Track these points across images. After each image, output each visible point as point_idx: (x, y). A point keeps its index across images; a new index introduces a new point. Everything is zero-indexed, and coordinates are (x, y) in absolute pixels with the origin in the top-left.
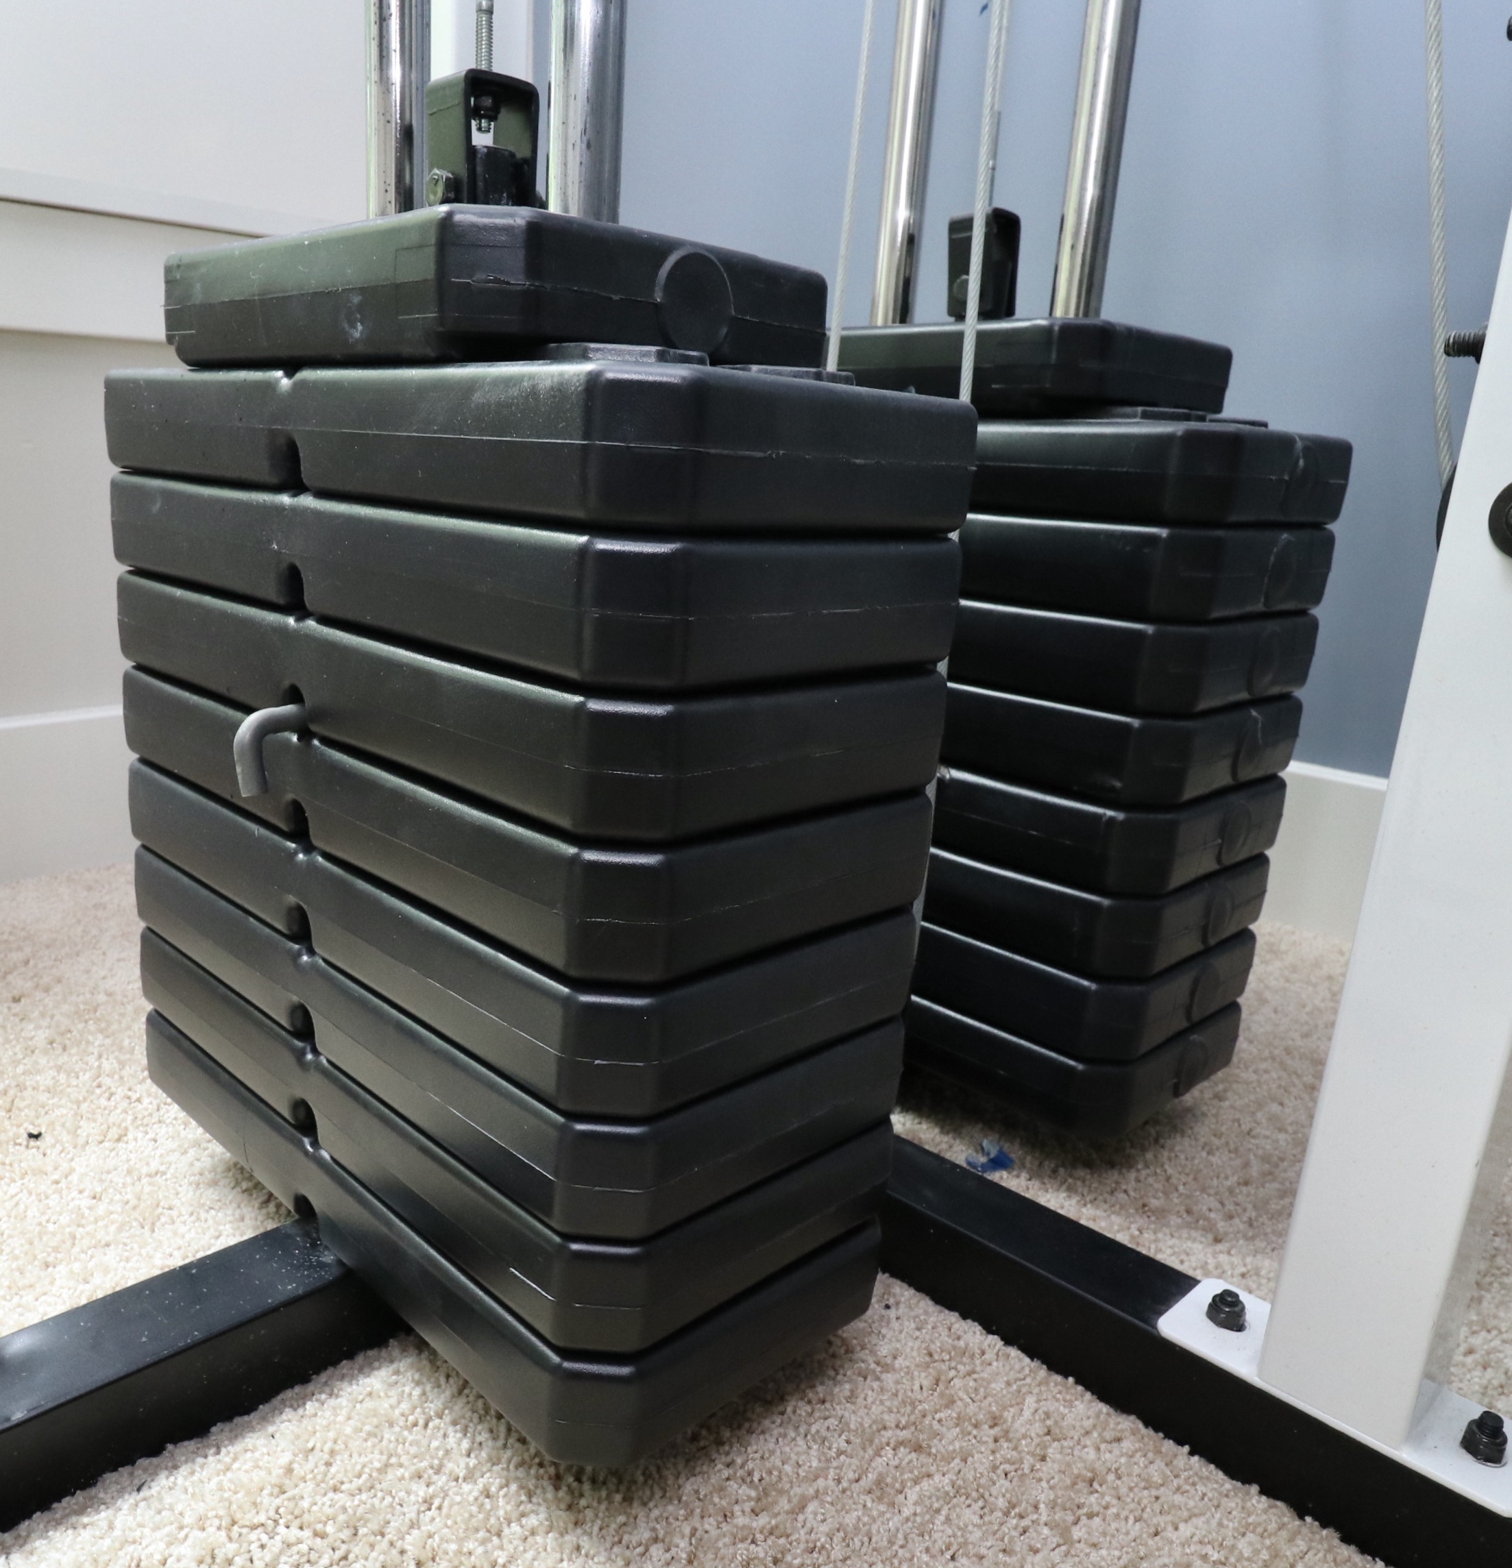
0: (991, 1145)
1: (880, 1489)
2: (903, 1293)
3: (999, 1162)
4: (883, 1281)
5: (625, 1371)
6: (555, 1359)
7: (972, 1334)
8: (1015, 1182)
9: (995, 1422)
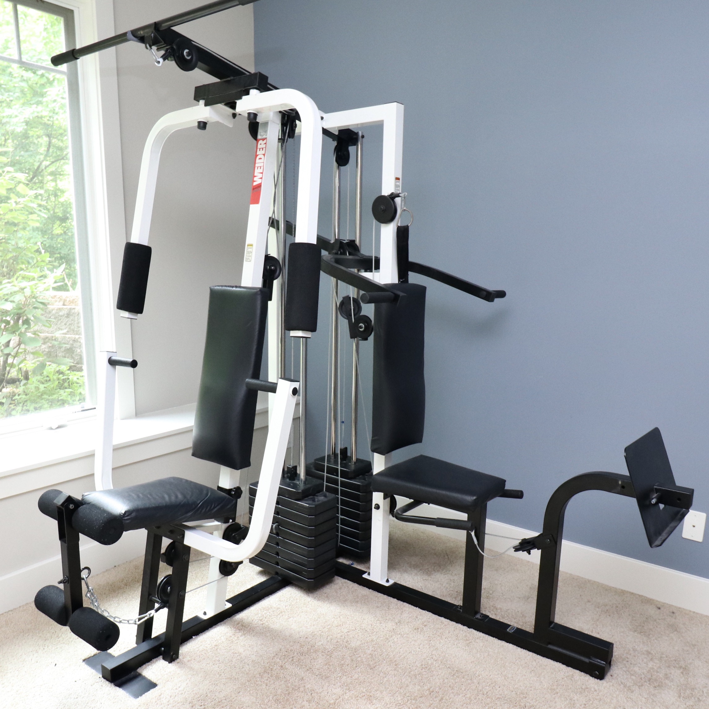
0: (352, 562)
2: (339, 578)
3: (352, 564)
4: (336, 577)
5: (313, 580)
6: (307, 580)
8: (354, 566)
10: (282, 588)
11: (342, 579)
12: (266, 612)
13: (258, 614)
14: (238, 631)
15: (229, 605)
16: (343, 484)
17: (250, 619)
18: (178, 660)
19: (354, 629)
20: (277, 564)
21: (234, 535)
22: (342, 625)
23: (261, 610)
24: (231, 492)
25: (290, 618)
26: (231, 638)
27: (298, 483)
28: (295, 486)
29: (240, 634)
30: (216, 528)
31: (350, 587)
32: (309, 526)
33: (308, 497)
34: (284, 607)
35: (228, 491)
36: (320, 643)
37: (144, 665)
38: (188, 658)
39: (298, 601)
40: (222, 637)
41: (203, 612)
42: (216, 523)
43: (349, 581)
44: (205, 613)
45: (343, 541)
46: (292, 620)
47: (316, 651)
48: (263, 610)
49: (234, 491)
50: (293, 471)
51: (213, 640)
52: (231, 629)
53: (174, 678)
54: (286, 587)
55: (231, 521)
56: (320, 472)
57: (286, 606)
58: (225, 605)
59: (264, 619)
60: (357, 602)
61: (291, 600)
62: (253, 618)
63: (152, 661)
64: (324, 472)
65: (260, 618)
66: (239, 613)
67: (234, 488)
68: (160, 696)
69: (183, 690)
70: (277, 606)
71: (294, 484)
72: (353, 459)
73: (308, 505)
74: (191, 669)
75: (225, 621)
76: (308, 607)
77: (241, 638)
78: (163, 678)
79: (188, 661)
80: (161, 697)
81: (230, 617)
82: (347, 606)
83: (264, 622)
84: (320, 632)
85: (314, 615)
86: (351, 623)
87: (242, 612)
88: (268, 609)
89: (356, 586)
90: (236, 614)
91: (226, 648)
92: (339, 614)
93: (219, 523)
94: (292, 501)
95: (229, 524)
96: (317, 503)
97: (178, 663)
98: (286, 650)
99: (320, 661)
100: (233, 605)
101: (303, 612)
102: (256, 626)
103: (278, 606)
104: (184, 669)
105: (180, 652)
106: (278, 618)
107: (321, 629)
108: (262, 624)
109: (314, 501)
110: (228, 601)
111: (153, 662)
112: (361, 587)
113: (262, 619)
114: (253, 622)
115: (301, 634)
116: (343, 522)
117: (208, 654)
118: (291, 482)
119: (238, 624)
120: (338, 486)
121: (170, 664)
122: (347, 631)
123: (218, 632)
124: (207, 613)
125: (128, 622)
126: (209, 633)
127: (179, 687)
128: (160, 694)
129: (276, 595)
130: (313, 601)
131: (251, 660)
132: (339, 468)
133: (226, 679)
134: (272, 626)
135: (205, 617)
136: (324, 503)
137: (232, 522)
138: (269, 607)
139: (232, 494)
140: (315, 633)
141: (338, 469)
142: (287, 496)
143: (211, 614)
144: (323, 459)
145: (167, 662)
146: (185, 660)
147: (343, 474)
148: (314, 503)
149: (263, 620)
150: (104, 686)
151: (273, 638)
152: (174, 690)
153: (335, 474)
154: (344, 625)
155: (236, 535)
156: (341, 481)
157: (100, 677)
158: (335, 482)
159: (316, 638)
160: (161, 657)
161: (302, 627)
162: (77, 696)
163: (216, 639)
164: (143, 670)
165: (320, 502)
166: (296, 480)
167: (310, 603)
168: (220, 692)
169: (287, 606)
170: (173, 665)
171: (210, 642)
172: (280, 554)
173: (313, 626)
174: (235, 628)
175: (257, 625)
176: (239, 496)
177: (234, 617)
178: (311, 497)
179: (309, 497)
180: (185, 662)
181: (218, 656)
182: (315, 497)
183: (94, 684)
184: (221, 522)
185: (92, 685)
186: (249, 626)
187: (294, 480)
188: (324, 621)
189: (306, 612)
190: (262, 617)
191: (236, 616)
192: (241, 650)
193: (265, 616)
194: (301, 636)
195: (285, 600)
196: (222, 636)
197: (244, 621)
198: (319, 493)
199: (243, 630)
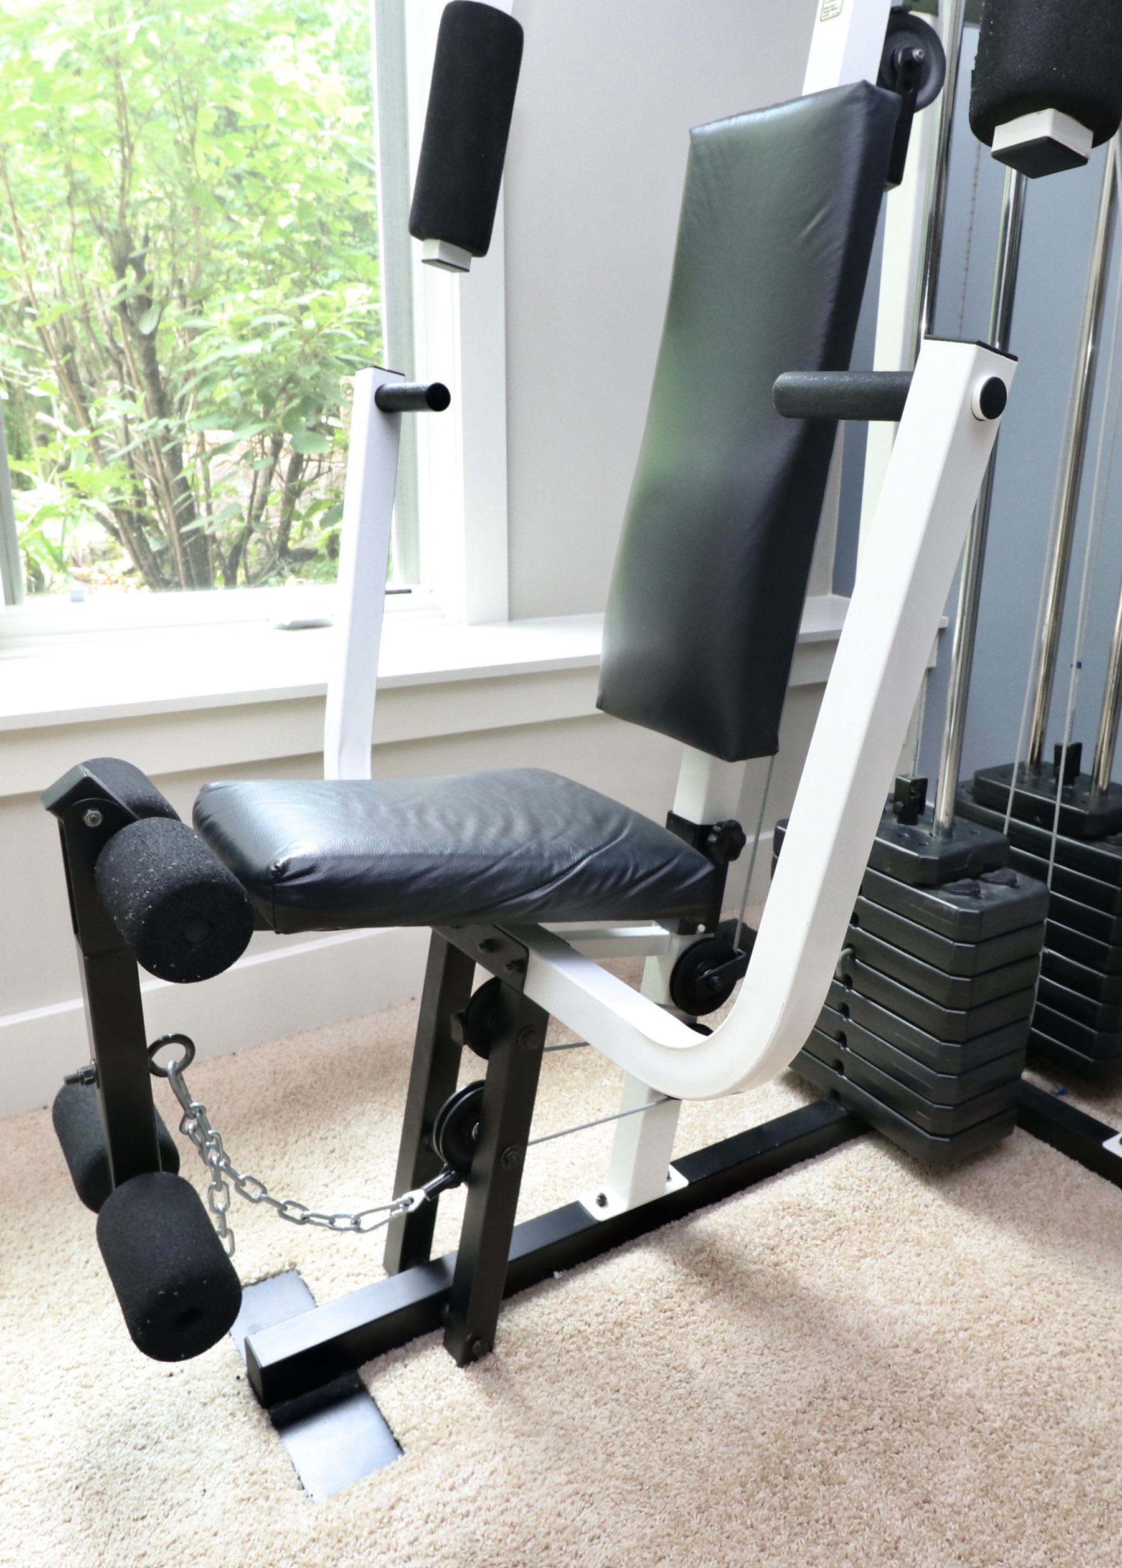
0: (1061, 1087)
1: (1015, 1183)
2: (1023, 1133)
3: (1062, 1093)
4: (1017, 1130)
5: (947, 1140)
6: (928, 1136)
7: (1047, 1147)
8: (1070, 1100)
9: (1051, 1170)
10: (848, 1140)
11: (1031, 1138)
12: (791, 1220)
13: (764, 1224)
14: (695, 1280)
15: (679, 1182)
16: (1065, 854)
17: (738, 1239)
18: (488, 1361)
19: (1084, 1347)
20: (839, 1067)
21: (709, 977)
22: (1040, 1321)
23: (776, 1210)
24: (708, 835)
25: (865, 1256)
26: (670, 1304)
27: (927, 832)
28: (916, 842)
29: (702, 1290)
30: (651, 946)
31: (1061, 1171)
32: (951, 974)
33: (955, 880)
34: (849, 1211)
35: (697, 834)
36: (964, 1386)
37: (383, 1356)
38: (522, 1358)
39: (894, 1195)
40: (642, 1295)
41: (595, 1197)
42: (655, 930)
43: (1054, 1150)
44: (602, 1201)
45: (1042, 1021)
46: (872, 1267)
47: (949, 1418)
48: (781, 1214)
49: (716, 833)
50: (913, 794)
51: (613, 1298)
52: (673, 1267)
53: (459, 1433)
54: (860, 1138)
55: (701, 928)
56: (991, 811)
57: (854, 1211)
58: (669, 1178)
59: (783, 1245)
60: (1087, 1233)
61: (871, 1190)
62: (747, 1239)
63: (409, 1345)
64: (1005, 812)
65: (772, 1242)
66: (709, 1206)
67: (719, 824)
68: (392, 1508)
69: (474, 1500)
70: (826, 1204)
71: (912, 833)
72: (1100, 782)
73: (955, 907)
74: (522, 1404)
75: (663, 1228)
76: (924, 1223)
77: (702, 1309)
78: (423, 1425)
79: (521, 1369)
80: (396, 1513)
81: (678, 1219)
82: (1053, 1246)
83: (782, 1257)
84: (961, 1334)
85: (943, 1258)
86: (1071, 1320)
87: (717, 1205)
88: (797, 1211)
89: (1077, 1170)
90: (699, 1211)
91: (647, 1339)
92: (1026, 1270)
93: (665, 932)
94: (903, 888)
95: (694, 939)
96: (986, 904)
97: (486, 1370)
98: (844, 1392)
99: (961, 1474)
100: (690, 1185)
101: (907, 1240)
102: (753, 1267)
103: (832, 1206)
104: (500, 1402)
105: (502, 1325)
106: (827, 1251)
107: (966, 1325)
108: (776, 1265)
109: (976, 895)
110: (677, 1164)
111: (414, 1351)
112: (1094, 1177)
113: (778, 1246)
114: (747, 1251)
115: (899, 1330)
116: (1051, 967)
117: (587, 1354)
118: (904, 830)
119: (700, 1251)
120: (1048, 859)
121: (461, 1371)
122: (1059, 1349)
123: (633, 1270)
124: (609, 1200)
125: (332, 1222)
126: (607, 1269)
127: (465, 1481)
128: (393, 1500)
129: (826, 1161)
130: (940, 1206)
131: (721, 1412)
132: (1058, 804)
133: (625, 1479)
134: (805, 1279)
135: (602, 1215)
136: (1008, 907)
137: (705, 932)
138: (803, 1204)
139: (711, 844)
140: (948, 1336)
141: (1054, 806)
142: (888, 870)
143: (618, 1206)
144: (1004, 772)
145: (454, 1362)
146: (510, 1360)
147: (1071, 822)
148: (975, 903)
149: (778, 1251)
150: (240, 1415)
151: (806, 1329)
152: (443, 1490)
153: (1038, 819)
154: (1045, 1321)
155: (714, 974)
156: (1059, 844)
157: (238, 1378)
158: (1041, 845)
159: (951, 1361)
160: (439, 1334)
161: (898, 1302)
162: (143, 1442)
163: (621, 1299)
164: (375, 1374)
165: (996, 902)
166: (920, 825)
167: (932, 1209)
168: (596, 1541)
169: (859, 1208)
170: (469, 1374)
171: (603, 1307)
172: (848, 1043)
173: (941, 1303)
174: (688, 1266)
175: (759, 1266)
176: (734, 853)
177: (692, 1220)
178: (968, 881)
179: (961, 882)
180: (507, 1371)
181: (618, 1368)
182: (981, 884)
183: (213, 1400)
184: (671, 931)
185: (205, 1404)
186: (733, 1264)
187: (915, 823)
188: (978, 1291)
189: (919, 1243)
190: (777, 1239)
191: (698, 1217)
192: (695, 1361)
193: (786, 1236)
194: (896, 1341)
195: (854, 1186)
196: (642, 1290)
197: (718, 1245)
198: (991, 871)
199: (711, 1277)
